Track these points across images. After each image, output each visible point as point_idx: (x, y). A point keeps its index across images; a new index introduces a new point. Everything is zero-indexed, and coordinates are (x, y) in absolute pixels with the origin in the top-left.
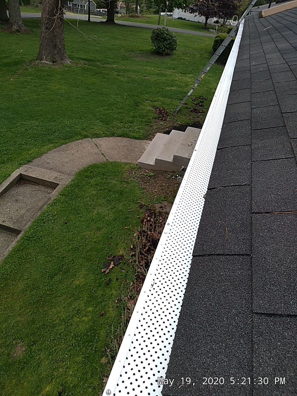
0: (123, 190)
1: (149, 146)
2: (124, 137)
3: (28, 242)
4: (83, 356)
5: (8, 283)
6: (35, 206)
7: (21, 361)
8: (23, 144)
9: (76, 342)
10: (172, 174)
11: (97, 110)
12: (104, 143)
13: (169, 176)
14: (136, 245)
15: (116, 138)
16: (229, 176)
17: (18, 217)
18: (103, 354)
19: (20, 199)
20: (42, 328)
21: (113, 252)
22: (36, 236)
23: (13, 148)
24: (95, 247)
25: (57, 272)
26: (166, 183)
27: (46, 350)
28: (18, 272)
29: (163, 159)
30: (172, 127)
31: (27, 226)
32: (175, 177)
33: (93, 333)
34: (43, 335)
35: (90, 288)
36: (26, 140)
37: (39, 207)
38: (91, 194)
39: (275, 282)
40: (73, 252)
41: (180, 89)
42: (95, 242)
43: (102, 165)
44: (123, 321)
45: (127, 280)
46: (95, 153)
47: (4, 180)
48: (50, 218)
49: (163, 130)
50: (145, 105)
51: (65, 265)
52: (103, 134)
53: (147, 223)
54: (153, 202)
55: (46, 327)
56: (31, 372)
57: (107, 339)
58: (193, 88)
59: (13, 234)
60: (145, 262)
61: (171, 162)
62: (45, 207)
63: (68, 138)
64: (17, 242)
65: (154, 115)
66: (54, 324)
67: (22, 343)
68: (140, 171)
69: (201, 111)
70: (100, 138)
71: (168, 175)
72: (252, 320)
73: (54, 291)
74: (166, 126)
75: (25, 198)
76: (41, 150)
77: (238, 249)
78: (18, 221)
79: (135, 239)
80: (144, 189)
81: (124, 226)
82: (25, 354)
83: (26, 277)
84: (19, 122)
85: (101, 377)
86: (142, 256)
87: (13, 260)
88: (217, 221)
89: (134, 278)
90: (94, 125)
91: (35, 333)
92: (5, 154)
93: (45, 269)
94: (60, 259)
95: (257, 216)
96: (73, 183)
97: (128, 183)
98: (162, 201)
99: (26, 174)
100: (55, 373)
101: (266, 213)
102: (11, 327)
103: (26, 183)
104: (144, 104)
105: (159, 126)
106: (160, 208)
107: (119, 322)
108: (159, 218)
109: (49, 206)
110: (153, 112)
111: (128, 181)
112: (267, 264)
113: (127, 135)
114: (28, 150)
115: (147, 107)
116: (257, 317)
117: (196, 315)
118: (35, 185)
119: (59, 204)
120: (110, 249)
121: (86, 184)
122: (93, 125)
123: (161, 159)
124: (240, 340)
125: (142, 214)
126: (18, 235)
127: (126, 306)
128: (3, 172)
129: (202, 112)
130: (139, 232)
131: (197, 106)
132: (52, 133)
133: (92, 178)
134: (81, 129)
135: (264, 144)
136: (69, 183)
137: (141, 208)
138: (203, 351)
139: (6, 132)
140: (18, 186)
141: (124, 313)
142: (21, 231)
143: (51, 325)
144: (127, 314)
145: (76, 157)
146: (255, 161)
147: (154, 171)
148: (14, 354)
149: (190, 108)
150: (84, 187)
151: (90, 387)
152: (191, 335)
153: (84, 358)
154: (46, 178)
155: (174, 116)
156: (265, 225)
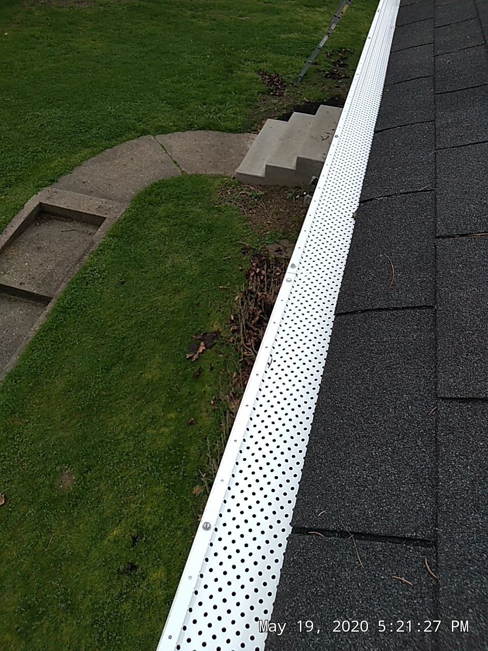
0: (212, 223)
1: (253, 144)
2: (210, 129)
3: (64, 315)
4: (165, 485)
5: (40, 380)
6: (70, 256)
7: (72, 495)
8: (40, 151)
9: (152, 465)
10: (295, 191)
11: (161, 83)
12: (176, 142)
13: (290, 195)
14: (239, 315)
15: (197, 131)
16: (396, 177)
17: (44, 276)
18: (196, 481)
19: (44, 247)
20: (100, 446)
21: (203, 327)
22: (76, 305)
23: (23, 159)
24: (172, 320)
25: (115, 361)
26: (286, 207)
27: (108, 478)
28: (53, 363)
29: (279, 166)
30: (293, 107)
31: (60, 290)
32: (300, 196)
33: (179, 450)
34: (101, 457)
35: (170, 384)
36: (43, 144)
37: (76, 257)
38: (159, 232)
39: (475, 348)
40: (138, 329)
41: (305, 36)
42: (172, 312)
43: (174, 182)
44: (224, 432)
45: (228, 369)
46: (162, 162)
47: (14, 215)
48: (96, 276)
49: (277, 114)
50: (243, 70)
51: (127, 349)
52: (173, 127)
53: (255, 278)
54: (263, 242)
55: (104, 445)
56: (89, 510)
57: (201, 458)
58: (329, 33)
59: (39, 304)
60: (255, 341)
61: (293, 170)
62: (86, 257)
63: (115, 137)
64: (46, 316)
65: (261, 87)
66: (117, 440)
67: (71, 469)
68: (240, 190)
69: (343, 76)
70: (169, 134)
71: (288, 194)
72: (436, 409)
73: (113, 390)
74: (282, 107)
75: (51, 244)
76: (71, 160)
77: (412, 299)
78: (45, 283)
79: (237, 305)
80: (248, 220)
81: (218, 284)
82: (77, 486)
83: (67, 371)
84: (28, 112)
85: (195, 514)
86: (250, 332)
87: (44, 345)
88: (377, 255)
89: (238, 366)
90: (158, 110)
91: (88, 455)
92: (12, 170)
93: (96, 357)
94: (119, 341)
95: (445, 243)
96: (129, 215)
97: (221, 211)
98: (280, 239)
99: (50, 204)
100: (124, 510)
101: (461, 236)
102: (51, 447)
103: (50, 219)
104: (241, 68)
105: (270, 108)
106: (276, 251)
107: (218, 433)
108: (275, 269)
109: (92, 256)
110: (258, 81)
111: (219, 207)
112: (462, 320)
113: (214, 125)
114: (50, 161)
115: (248, 73)
116: (445, 405)
117: (342, 406)
118: (66, 221)
119: (108, 252)
120: (197, 322)
121: (150, 216)
122: (156, 111)
123: (276, 165)
124: (416, 442)
125: (246, 264)
126: (47, 305)
127: (228, 409)
128: (11, 202)
129: (345, 77)
130: (242, 294)
131: (336, 66)
132: (87, 129)
133: (159, 204)
134: (136, 120)
135: (458, 118)
136: (121, 216)
137: (244, 253)
138: (355, 459)
139: (8, 130)
140: (38, 224)
141: (225, 419)
142: (52, 298)
143: (113, 441)
144: (230, 420)
145: (131, 169)
146: (441, 149)
147: (263, 187)
148: (60, 485)
149: (324, 71)
150: (147, 221)
151: (179, 528)
152: (336, 437)
153: (167, 487)
154: (84, 209)
155: (296, 86)
156: (458, 257)
